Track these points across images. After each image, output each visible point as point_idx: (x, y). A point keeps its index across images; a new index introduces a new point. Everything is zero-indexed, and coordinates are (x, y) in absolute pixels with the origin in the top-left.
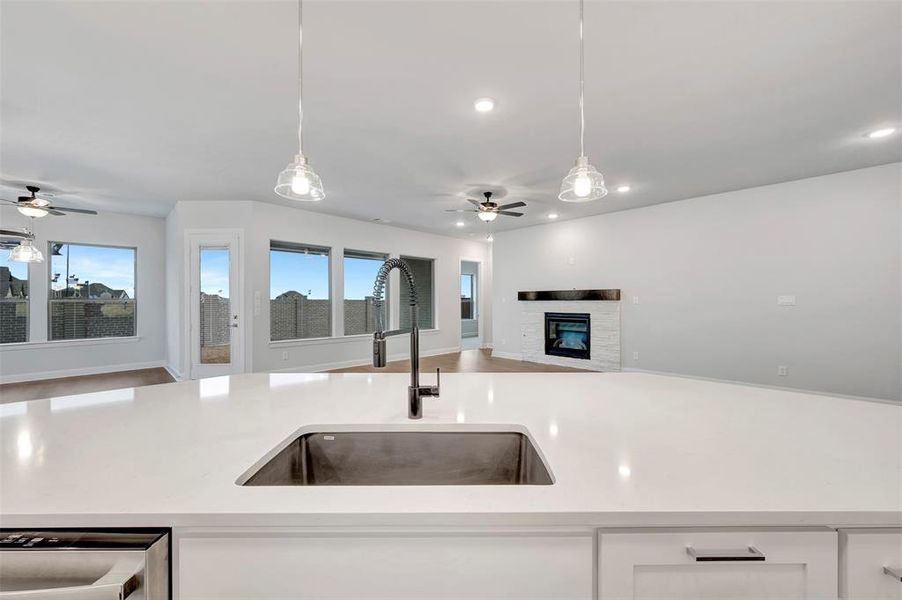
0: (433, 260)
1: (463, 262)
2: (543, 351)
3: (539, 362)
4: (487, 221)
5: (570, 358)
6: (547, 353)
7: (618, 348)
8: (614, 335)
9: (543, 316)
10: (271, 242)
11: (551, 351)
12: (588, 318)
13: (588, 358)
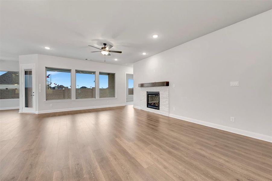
0: (115, 74)
1: (126, 74)
2: (146, 106)
3: (145, 110)
4: (105, 55)
5: (154, 109)
6: (148, 107)
7: (168, 106)
8: (167, 100)
9: (146, 93)
10: (46, 68)
11: (149, 106)
12: (159, 93)
13: (159, 109)
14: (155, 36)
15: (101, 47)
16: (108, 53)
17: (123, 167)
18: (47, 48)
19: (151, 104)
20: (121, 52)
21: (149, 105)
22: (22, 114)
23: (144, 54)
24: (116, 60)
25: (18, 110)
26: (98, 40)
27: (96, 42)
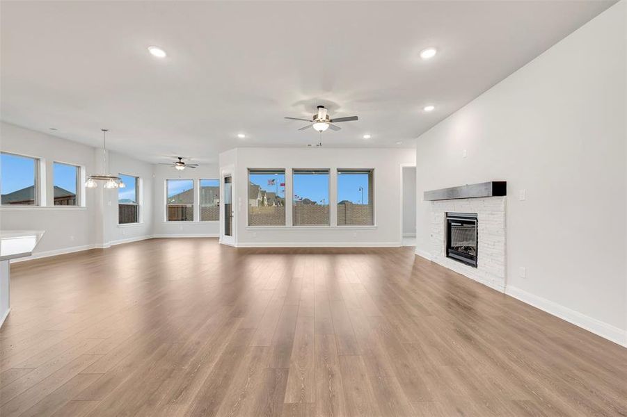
0: (373, 169)
2: (444, 253)
3: (441, 264)
4: (321, 131)
5: (464, 264)
6: (448, 256)
7: (502, 259)
8: (499, 242)
9: (443, 216)
10: (248, 169)
11: (450, 255)
12: (476, 219)
13: (476, 266)
14: (428, 54)
15: (310, 115)
16: (328, 125)
17: (249, 379)
18: (241, 136)
19: (458, 248)
20: (355, 118)
21: (451, 250)
22: (223, 246)
23: (429, 109)
24: (367, 137)
25: (218, 238)
26: (301, 102)
27: (302, 107)
